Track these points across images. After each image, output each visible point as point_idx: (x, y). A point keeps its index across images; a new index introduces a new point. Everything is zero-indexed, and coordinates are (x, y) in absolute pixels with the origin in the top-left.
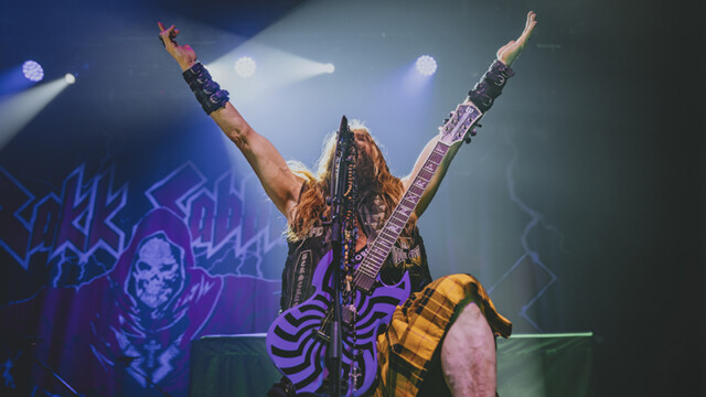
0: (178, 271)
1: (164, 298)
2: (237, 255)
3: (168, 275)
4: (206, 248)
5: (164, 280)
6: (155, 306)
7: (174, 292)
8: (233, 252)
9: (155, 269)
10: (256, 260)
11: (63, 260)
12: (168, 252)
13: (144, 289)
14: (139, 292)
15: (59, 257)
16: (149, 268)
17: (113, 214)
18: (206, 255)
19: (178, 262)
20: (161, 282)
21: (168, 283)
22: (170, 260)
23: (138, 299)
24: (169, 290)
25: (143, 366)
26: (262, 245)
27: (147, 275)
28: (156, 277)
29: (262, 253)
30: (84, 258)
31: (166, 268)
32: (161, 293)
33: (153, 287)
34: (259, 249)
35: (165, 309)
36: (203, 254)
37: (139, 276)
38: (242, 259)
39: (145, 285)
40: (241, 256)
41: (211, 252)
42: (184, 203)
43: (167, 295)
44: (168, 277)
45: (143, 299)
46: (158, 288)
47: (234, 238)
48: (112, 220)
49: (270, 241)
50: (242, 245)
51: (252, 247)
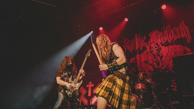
0: (158, 47)
1: (157, 53)
2: (169, 42)
5: (156, 49)
8: (168, 42)
9: (154, 48)
10: (173, 42)
11: (138, 50)
12: (156, 45)
15: (137, 49)
16: (153, 48)
17: (144, 40)
19: (158, 46)
23: (152, 54)
24: (158, 51)
25: (157, 65)
26: (174, 39)
27: (153, 49)
29: (174, 41)
30: (141, 49)
31: (156, 47)
33: (155, 51)
34: (173, 40)
36: (162, 43)
37: (152, 50)
41: (164, 43)
42: (156, 35)
47: (168, 39)
48: (144, 41)
49: (175, 38)
50: (170, 40)
51: (172, 40)
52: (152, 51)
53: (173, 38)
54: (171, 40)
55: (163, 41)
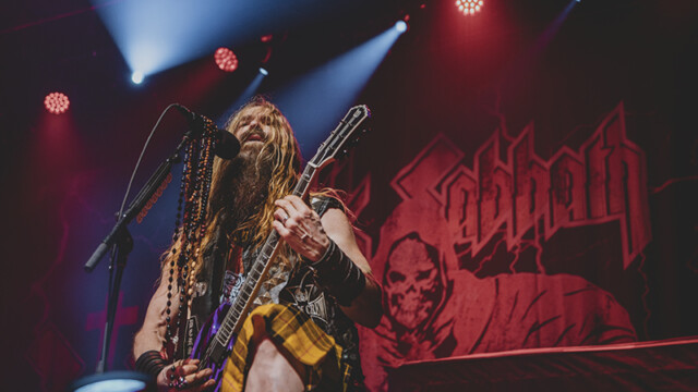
0: (438, 278)
1: (423, 314)
2: (510, 247)
3: (425, 284)
4: (470, 244)
5: (422, 291)
6: (414, 325)
7: (435, 305)
8: (504, 244)
9: (411, 279)
10: (535, 251)
12: (423, 255)
13: (399, 306)
14: (394, 310)
16: (402, 278)
18: (470, 252)
19: (437, 265)
20: (418, 294)
21: (426, 295)
22: (426, 266)
23: (393, 319)
24: (429, 304)
26: (542, 229)
27: (402, 287)
28: (412, 289)
29: (542, 240)
31: (422, 275)
32: (419, 308)
33: (410, 302)
34: (537, 237)
35: (425, 328)
36: (466, 252)
37: (392, 289)
38: (517, 251)
39: (400, 301)
40: (515, 248)
41: (476, 248)
43: (428, 310)
44: (426, 287)
45: (399, 317)
46: (416, 303)
47: (504, 225)
49: (552, 225)
50: (515, 234)
51: (529, 235)
52: (397, 298)
53: (541, 221)
54: (521, 231)
55: (474, 239)
